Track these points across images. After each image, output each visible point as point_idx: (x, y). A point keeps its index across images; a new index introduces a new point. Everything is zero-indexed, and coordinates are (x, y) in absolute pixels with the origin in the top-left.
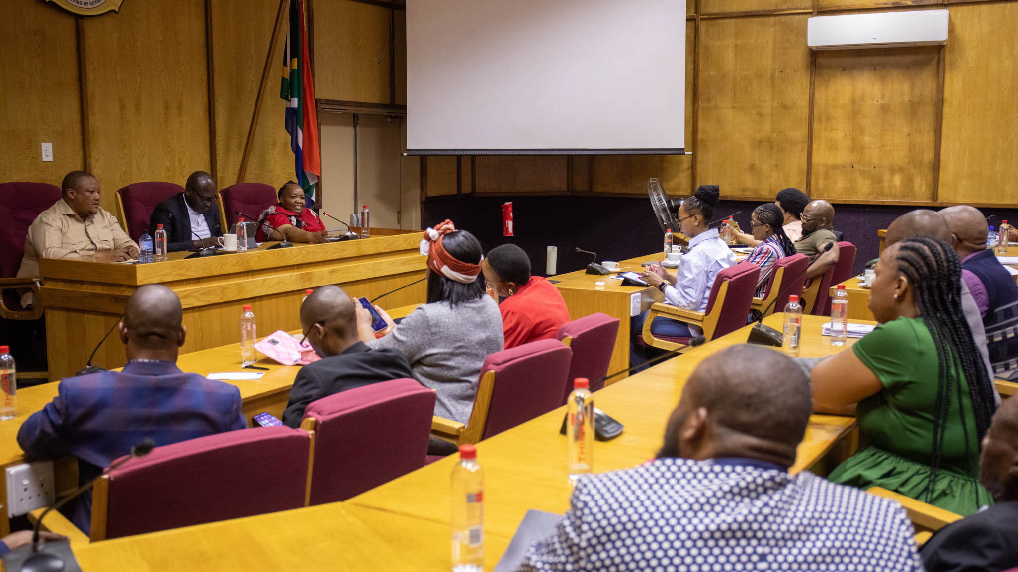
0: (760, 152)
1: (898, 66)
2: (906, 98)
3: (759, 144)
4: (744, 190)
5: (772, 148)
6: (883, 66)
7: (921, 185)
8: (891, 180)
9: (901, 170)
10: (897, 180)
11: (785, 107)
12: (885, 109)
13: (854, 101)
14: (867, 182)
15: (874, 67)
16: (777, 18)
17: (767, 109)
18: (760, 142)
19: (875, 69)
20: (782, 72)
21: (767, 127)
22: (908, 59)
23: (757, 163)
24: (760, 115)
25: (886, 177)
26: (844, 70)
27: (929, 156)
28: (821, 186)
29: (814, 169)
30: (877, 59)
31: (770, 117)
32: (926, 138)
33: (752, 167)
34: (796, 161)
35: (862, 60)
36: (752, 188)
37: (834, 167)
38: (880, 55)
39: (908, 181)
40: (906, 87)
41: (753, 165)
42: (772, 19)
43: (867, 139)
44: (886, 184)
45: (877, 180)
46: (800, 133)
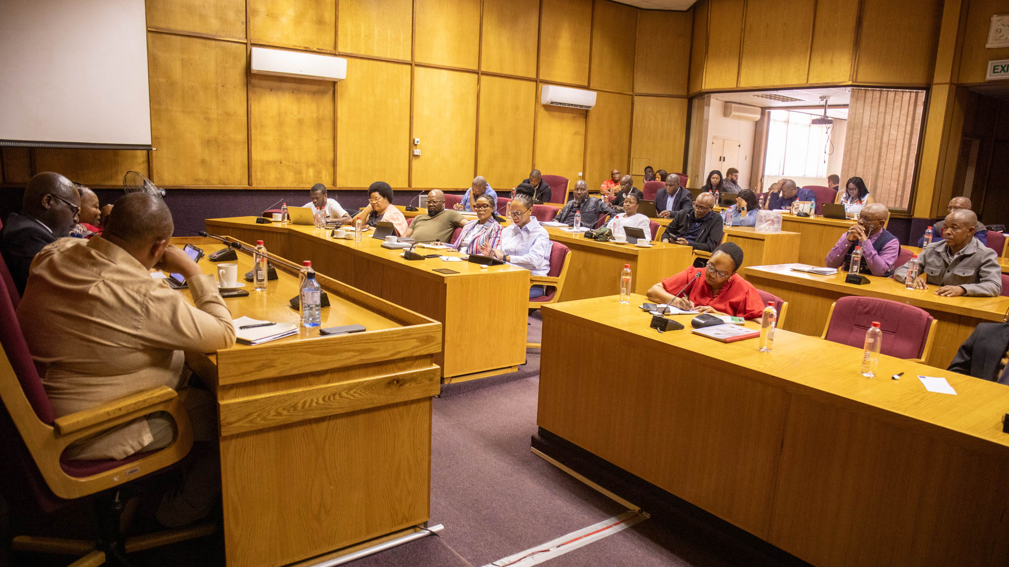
0: (209, 150)
1: (309, 92)
2: (315, 115)
3: (208, 143)
4: (196, 180)
5: (219, 147)
6: (299, 91)
7: (326, 176)
8: (307, 173)
9: (313, 165)
10: (311, 172)
11: (228, 114)
12: (300, 122)
13: (280, 115)
14: (292, 174)
15: (293, 91)
16: (217, 42)
17: (213, 115)
18: (209, 142)
19: (293, 92)
20: (223, 86)
21: (214, 130)
22: (315, 88)
23: (207, 158)
24: (208, 119)
25: (304, 171)
26: (271, 91)
27: (330, 156)
28: (259, 176)
29: (254, 164)
30: (293, 85)
31: (216, 122)
32: (329, 144)
33: (203, 162)
34: (238, 157)
35: (284, 85)
36: (204, 179)
37: (268, 162)
38: (296, 83)
39: (318, 173)
40: (314, 107)
41: (204, 160)
42: (213, 42)
43: (290, 142)
44: (304, 175)
45: (298, 172)
46: (242, 136)
